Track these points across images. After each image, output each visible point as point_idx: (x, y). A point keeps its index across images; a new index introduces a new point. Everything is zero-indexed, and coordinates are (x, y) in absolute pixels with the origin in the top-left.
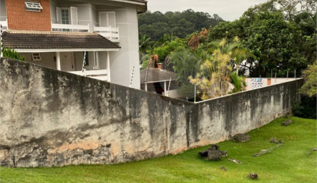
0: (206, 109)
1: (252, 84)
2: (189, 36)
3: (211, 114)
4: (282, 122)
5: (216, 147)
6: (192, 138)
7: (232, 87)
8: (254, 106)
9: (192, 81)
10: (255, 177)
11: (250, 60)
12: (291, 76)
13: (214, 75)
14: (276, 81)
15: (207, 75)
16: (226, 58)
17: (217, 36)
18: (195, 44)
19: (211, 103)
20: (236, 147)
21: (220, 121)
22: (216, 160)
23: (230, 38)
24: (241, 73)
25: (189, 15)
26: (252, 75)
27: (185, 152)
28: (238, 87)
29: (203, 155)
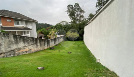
0: (51, 41)
1: (58, 36)
2: (46, 28)
3: (52, 41)
4: (63, 42)
5: (53, 47)
6: (48, 46)
7: (55, 37)
8: (59, 40)
9: (48, 36)
10: (60, 51)
11: (58, 32)
12: (64, 35)
13: (52, 35)
14: (62, 35)
15: (50, 35)
16: (54, 32)
17: (52, 28)
18: (48, 29)
19: (52, 40)
20: (56, 46)
21: (53, 43)
22: (53, 49)
23: (54, 29)
24: (56, 34)
25: (46, 24)
26: (58, 35)
27: (47, 49)
28: (56, 37)
29: (51, 49)
